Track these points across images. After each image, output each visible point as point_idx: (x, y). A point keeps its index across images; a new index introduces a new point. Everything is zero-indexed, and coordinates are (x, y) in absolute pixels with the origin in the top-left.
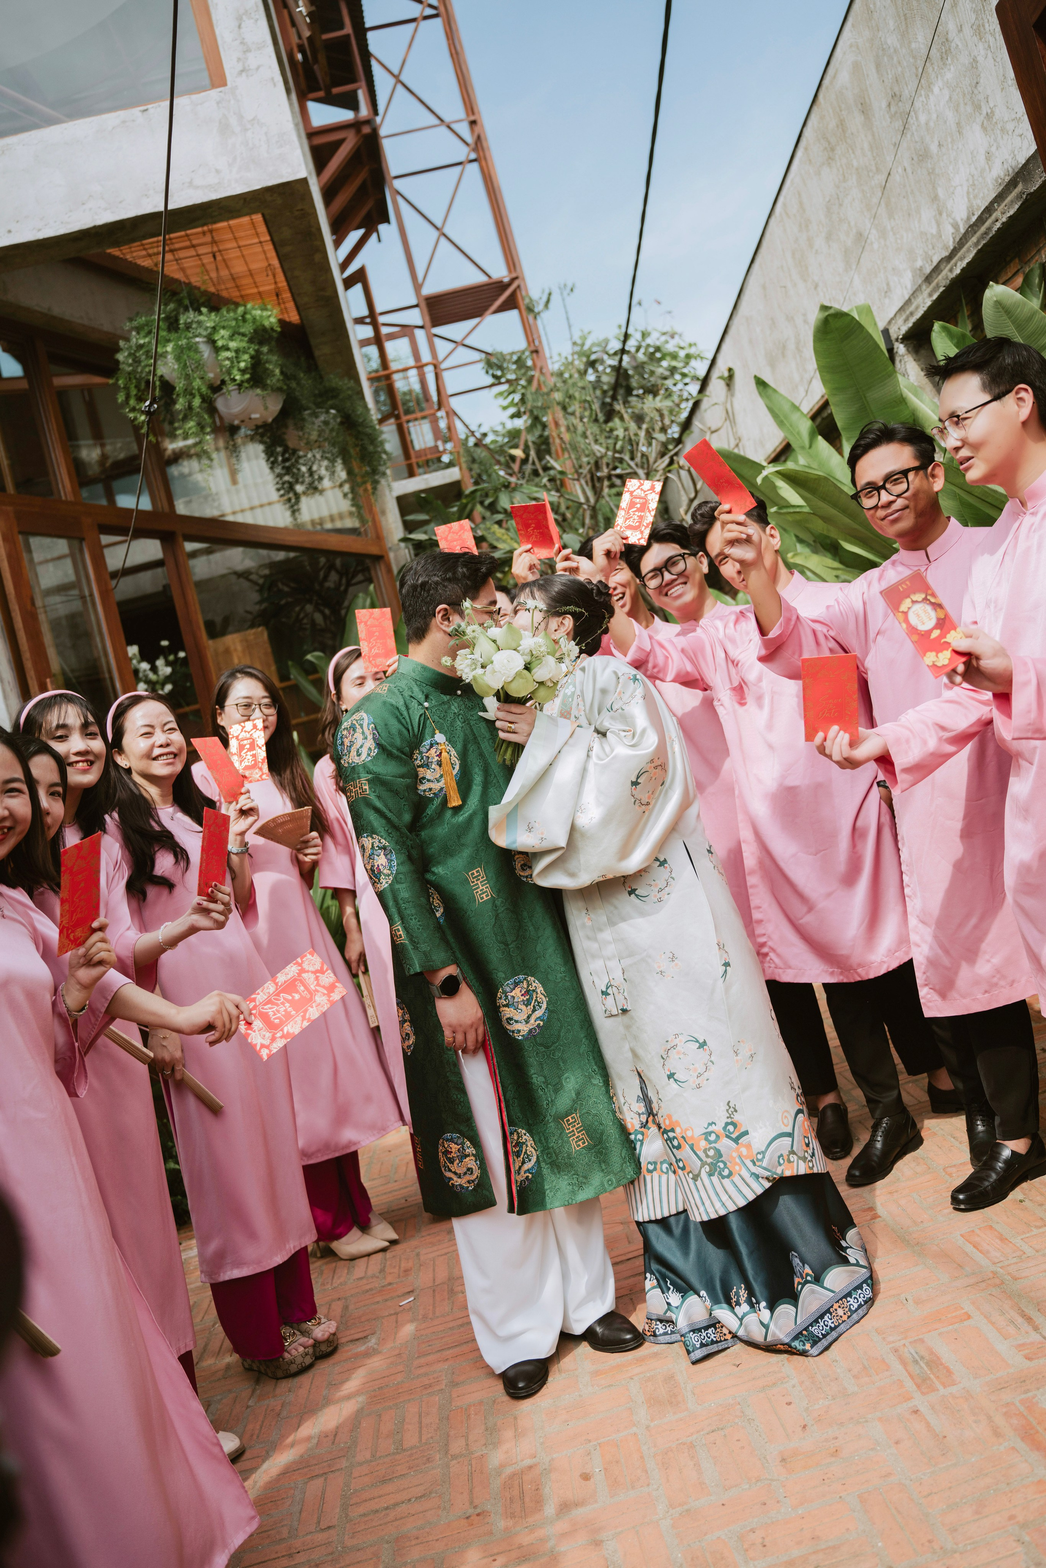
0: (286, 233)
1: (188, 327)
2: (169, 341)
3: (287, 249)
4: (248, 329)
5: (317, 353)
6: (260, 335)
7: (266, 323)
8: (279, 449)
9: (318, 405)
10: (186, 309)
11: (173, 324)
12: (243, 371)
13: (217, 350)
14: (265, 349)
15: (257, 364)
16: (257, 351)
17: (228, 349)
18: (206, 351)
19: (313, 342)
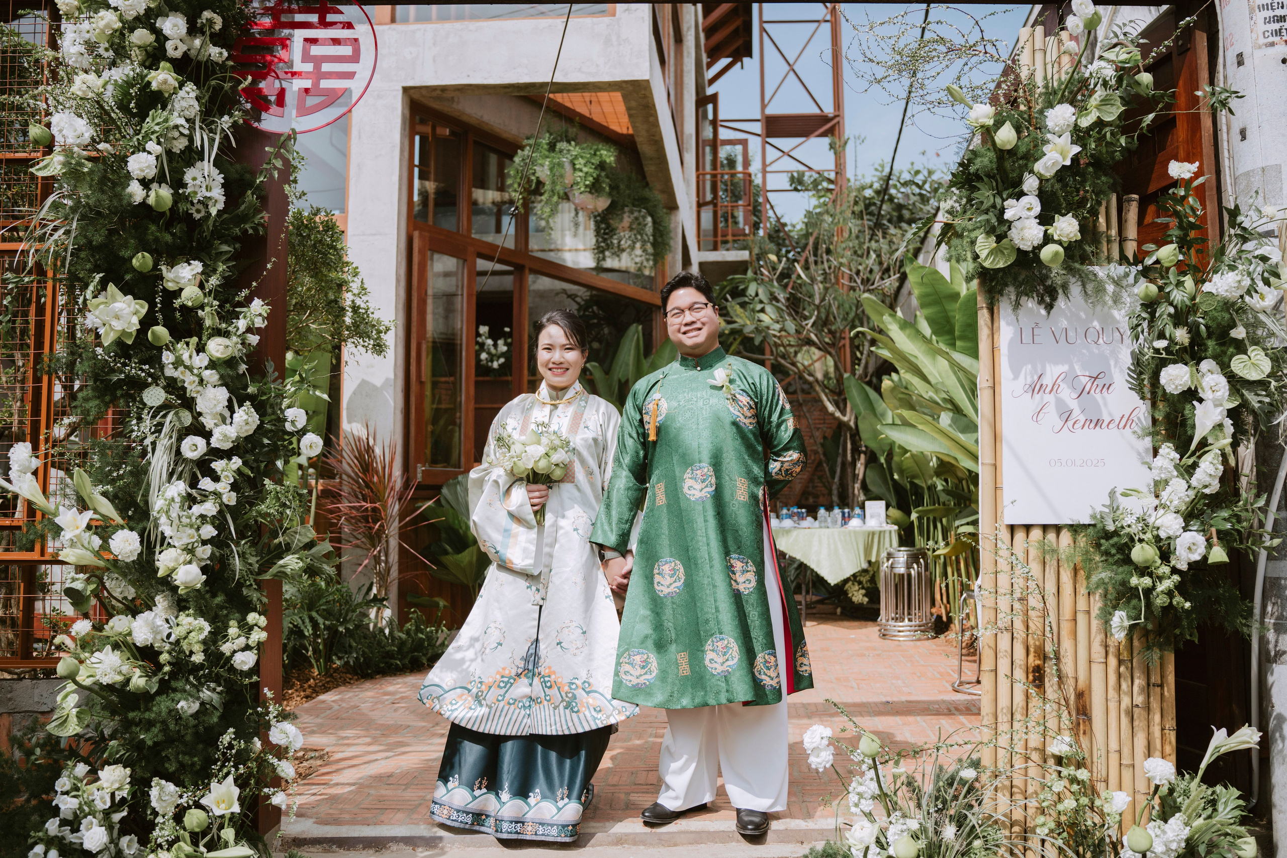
0: (633, 104)
1: (561, 151)
2: (547, 157)
3: (633, 112)
4: (596, 161)
5: (646, 169)
6: (602, 166)
7: (608, 161)
8: (603, 226)
9: (634, 206)
10: (562, 140)
11: (552, 147)
12: (586, 186)
13: (575, 169)
14: (603, 174)
15: (597, 180)
16: (599, 176)
17: (581, 170)
18: (568, 167)
19: (644, 162)
